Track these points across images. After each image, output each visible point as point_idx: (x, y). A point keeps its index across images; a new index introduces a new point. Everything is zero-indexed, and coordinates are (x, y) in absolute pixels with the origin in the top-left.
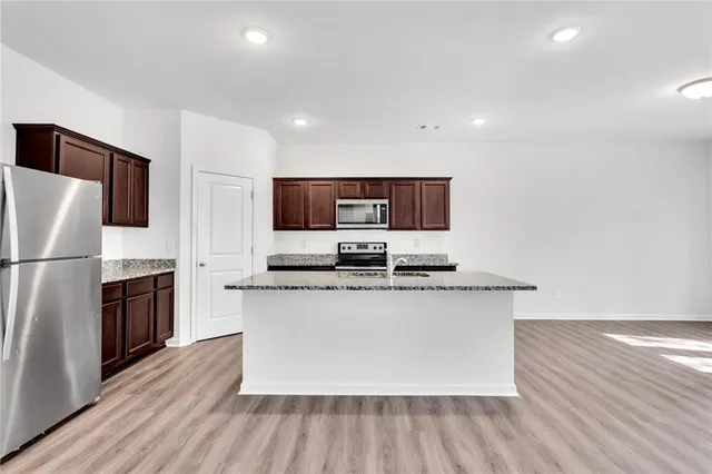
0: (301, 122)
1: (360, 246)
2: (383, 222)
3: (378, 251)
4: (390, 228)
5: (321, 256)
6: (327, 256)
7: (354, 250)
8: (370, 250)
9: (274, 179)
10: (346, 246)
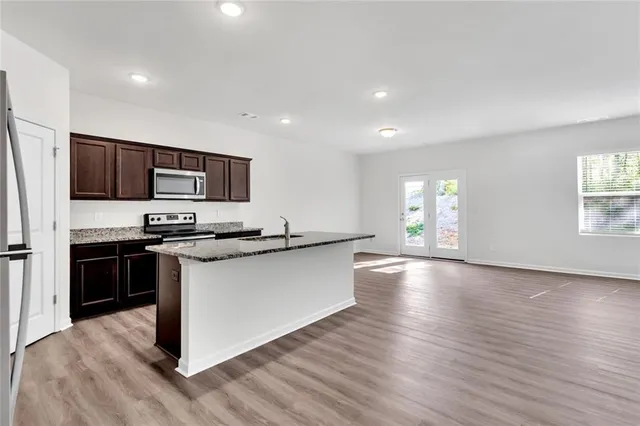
0: (140, 79)
1: (170, 217)
2: (201, 193)
3: (188, 221)
4: (207, 200)
5: (123, 229)
6: (131, 228)
7: (164, 221)
8: (181, 220)
9: (72, 135)
10: (156, 217)
